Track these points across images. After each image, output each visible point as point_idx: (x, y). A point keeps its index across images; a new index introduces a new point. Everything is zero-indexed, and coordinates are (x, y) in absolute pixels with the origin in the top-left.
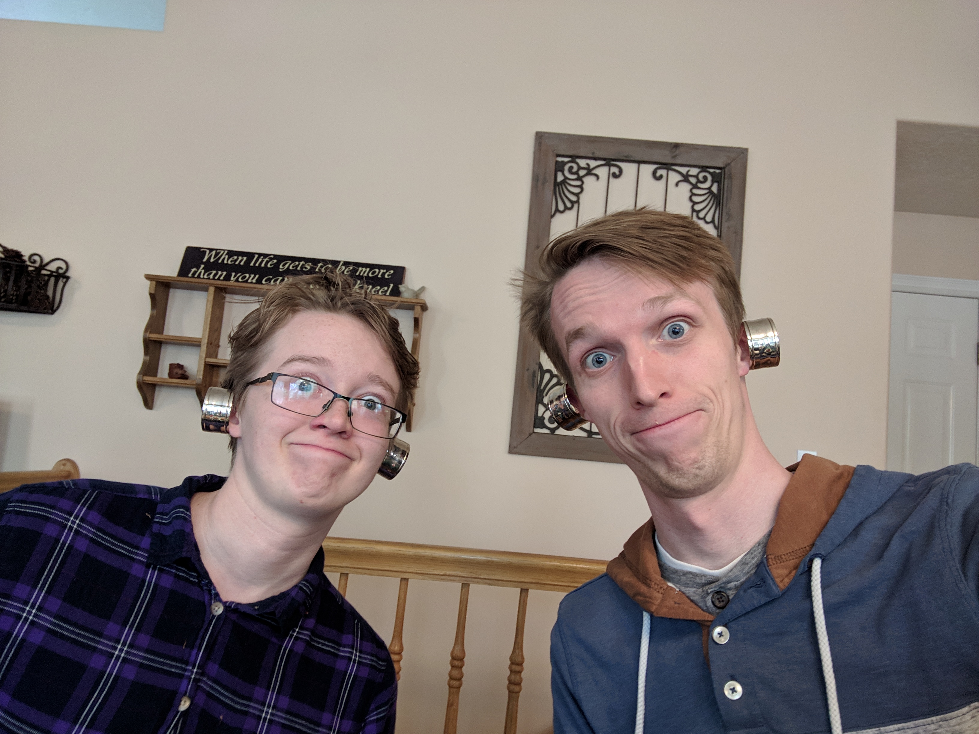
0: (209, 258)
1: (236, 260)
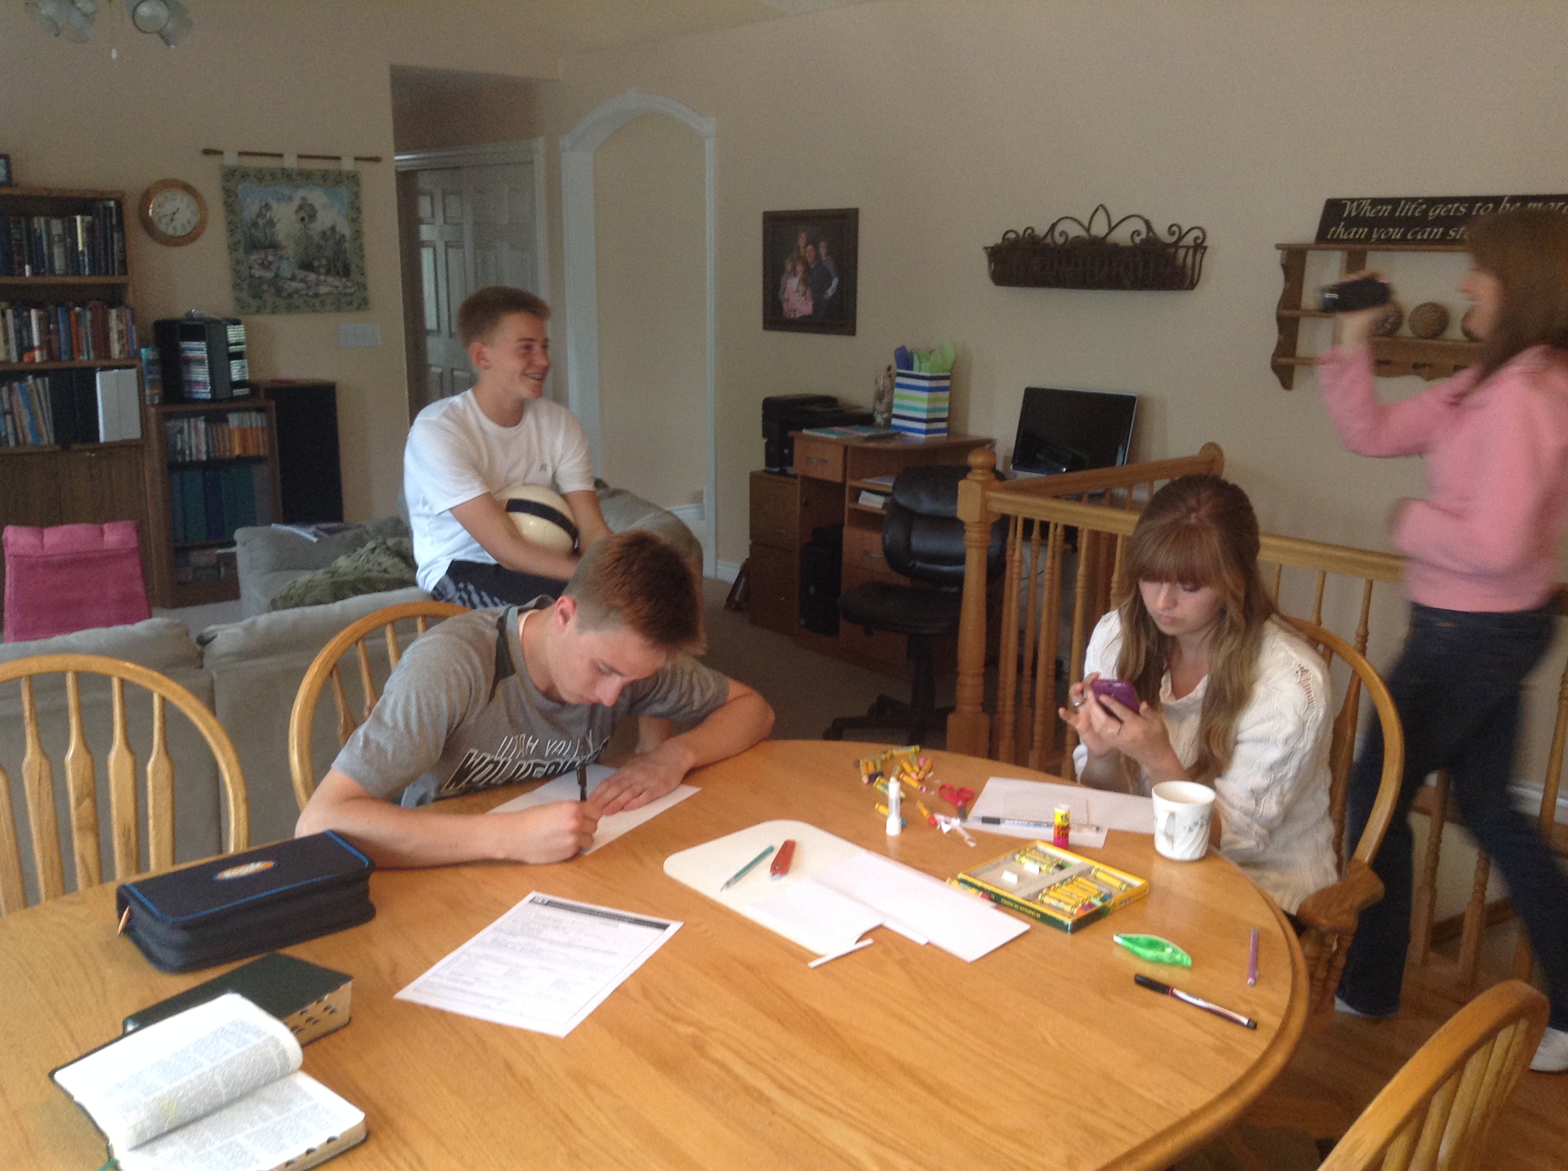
0: (1350, 212)
1: (1380, 211)
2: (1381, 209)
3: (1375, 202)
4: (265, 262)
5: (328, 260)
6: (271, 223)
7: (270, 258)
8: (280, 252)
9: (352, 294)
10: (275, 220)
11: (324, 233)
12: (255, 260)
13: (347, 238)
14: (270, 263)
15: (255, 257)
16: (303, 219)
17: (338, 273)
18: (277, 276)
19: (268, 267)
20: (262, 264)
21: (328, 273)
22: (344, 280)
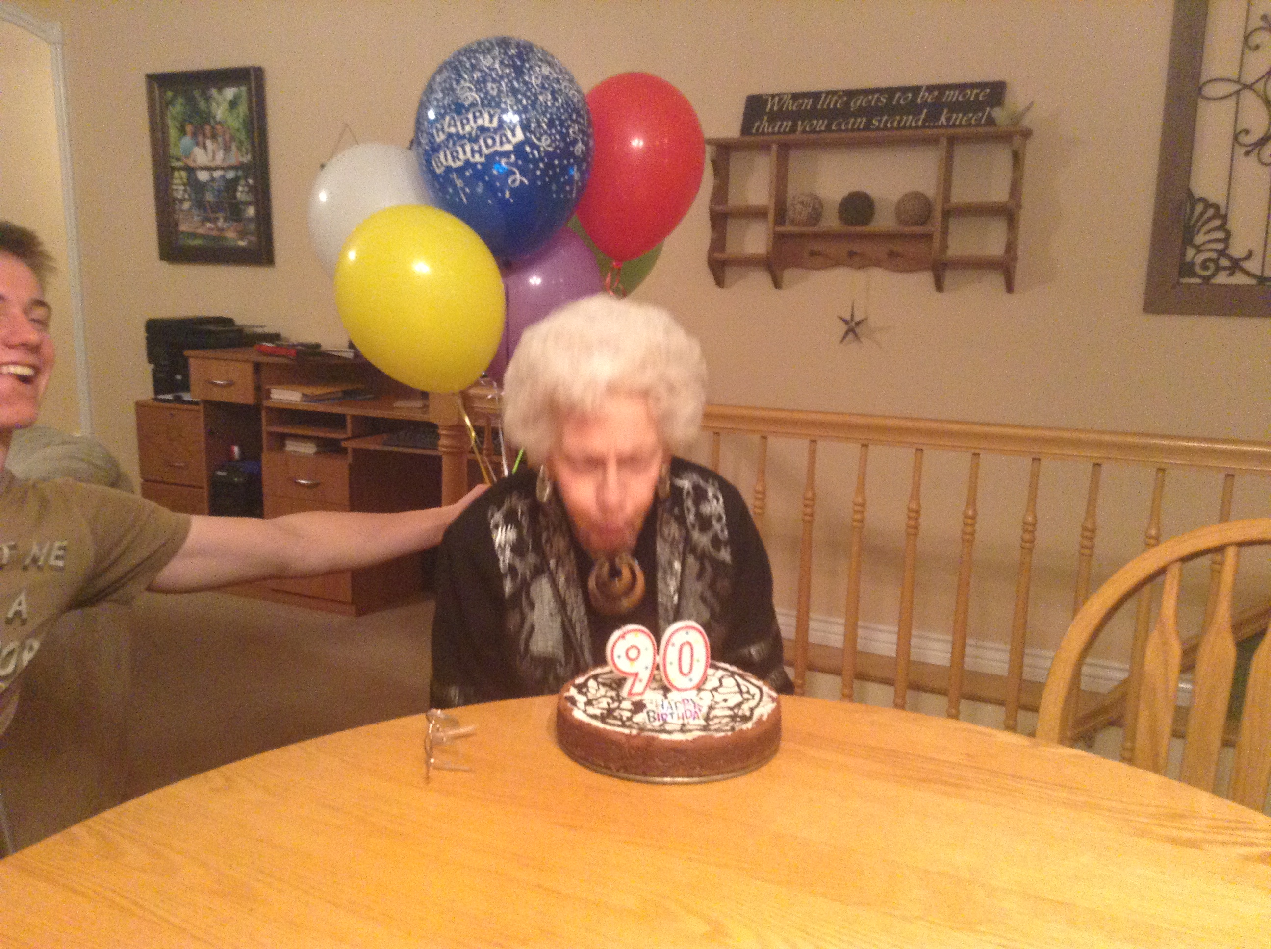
0: (772, 106)
1: (801, 105)
2: (803, 103)
3: (796, 96)
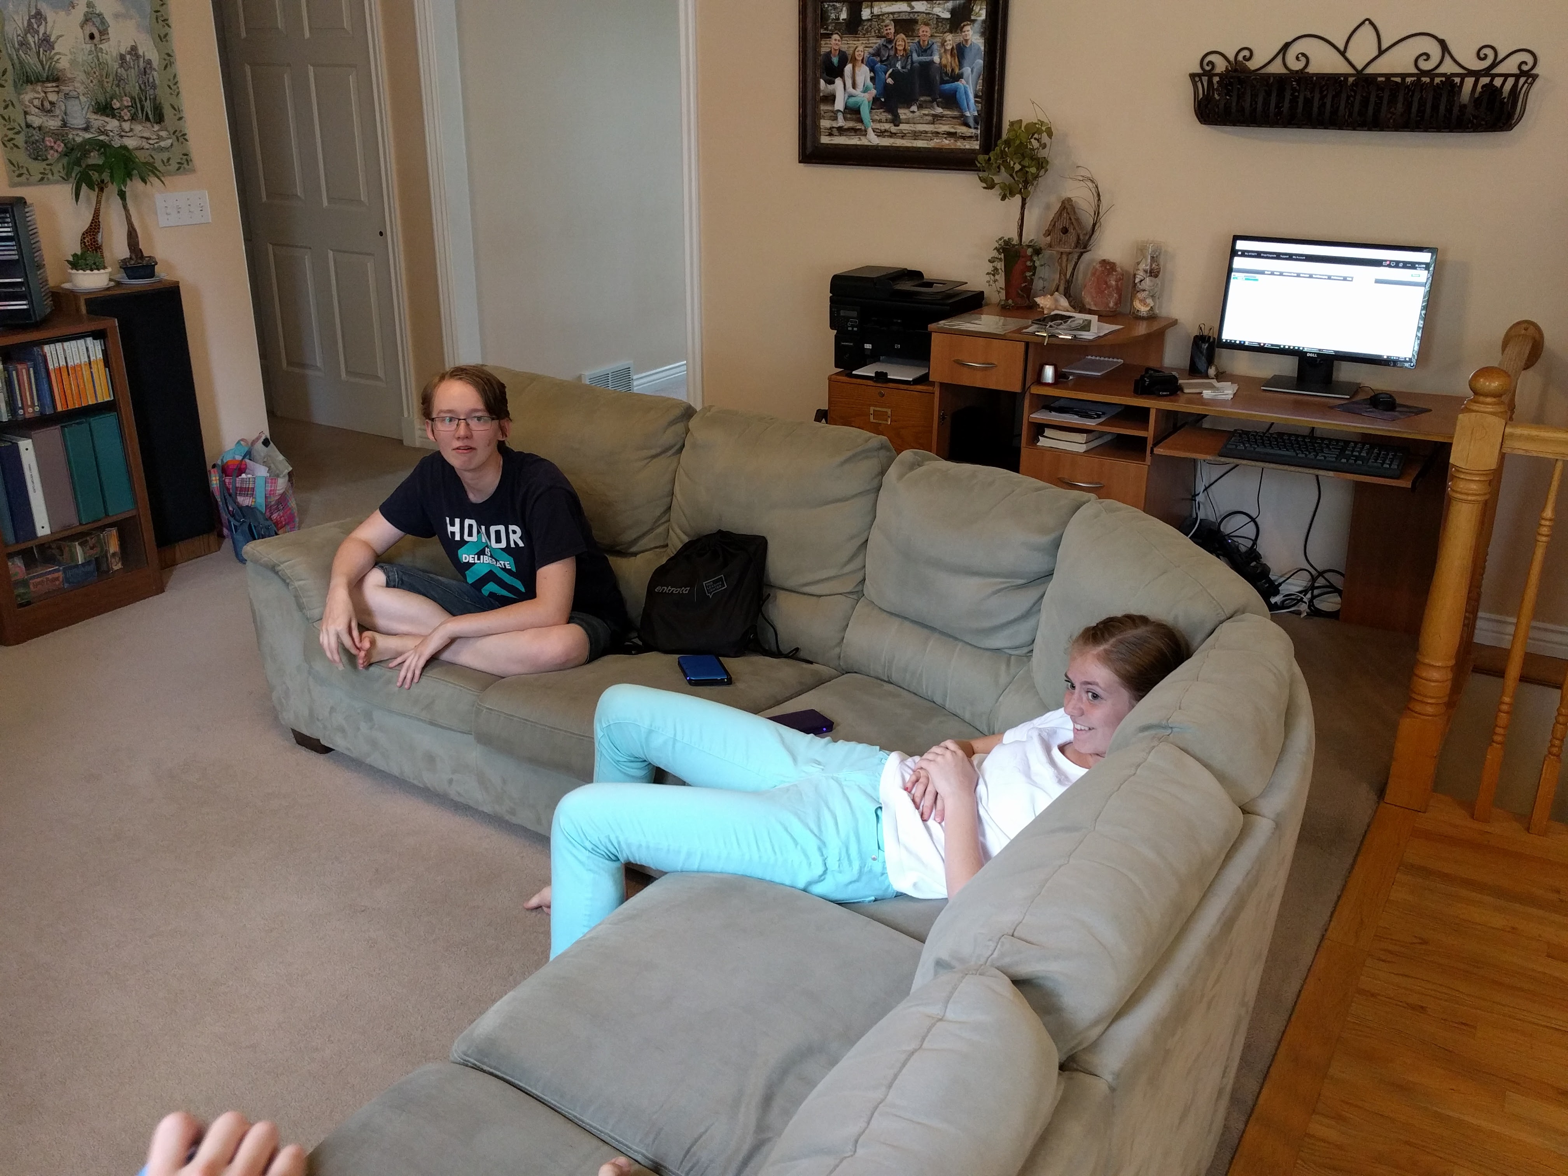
4: (47, 105)
5: (133, 99)
6: (46, 42)
7: (53, 97)
8: (66, 89)
9: (167, 149)
10: (52, 39)
11: (122, 57)
12: (31, 101)
13: (155, 64)
14: (52, 103)
15: (30, 95)
16: (92, 37)
17: (147, 119)
18: (65, 124)
19: (49, 111)
20: (42, 108)
21: (133, 118)
22: (156, 127)
